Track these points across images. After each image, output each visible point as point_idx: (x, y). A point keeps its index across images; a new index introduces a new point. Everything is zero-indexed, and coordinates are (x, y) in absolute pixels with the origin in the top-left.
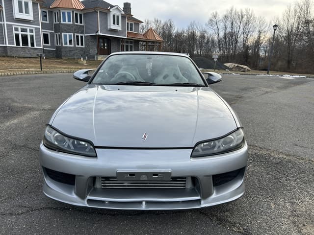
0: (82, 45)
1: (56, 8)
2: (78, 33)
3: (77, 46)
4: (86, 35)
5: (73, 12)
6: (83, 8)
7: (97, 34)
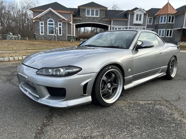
0: (170, 35)
1: (158, 15)
2: (169, 28)
3: (166, 37)
4: (174, 29)
5: (168, 16)
6: (175, 12)
7: (182, 28)
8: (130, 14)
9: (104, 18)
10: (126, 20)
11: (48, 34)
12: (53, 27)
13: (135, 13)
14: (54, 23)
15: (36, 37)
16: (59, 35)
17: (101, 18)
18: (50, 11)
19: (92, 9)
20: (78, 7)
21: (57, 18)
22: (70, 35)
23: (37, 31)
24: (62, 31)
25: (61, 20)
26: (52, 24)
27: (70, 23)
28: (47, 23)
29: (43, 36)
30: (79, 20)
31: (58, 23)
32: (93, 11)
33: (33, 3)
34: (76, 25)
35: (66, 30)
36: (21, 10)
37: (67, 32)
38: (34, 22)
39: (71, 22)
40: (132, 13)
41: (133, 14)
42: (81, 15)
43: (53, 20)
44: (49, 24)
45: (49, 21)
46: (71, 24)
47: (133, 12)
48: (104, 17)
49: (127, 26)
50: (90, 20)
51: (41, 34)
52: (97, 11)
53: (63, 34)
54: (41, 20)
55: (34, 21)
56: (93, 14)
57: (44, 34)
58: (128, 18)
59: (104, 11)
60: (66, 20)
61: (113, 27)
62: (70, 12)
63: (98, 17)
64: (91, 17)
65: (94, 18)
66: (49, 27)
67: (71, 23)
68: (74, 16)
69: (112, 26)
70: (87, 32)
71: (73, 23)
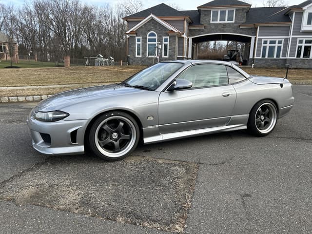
8: (296, 13)
9: (243, 24)
10: (287, 24)
11: (147, 56)
12: (155, 44)
13: (304, 10)
14: (156, 37)
15: (131, 61)
16: (163, 56)
17: (238, 25)
18: (152, 19)
19: (222, 10)
20: (198, 8)
21: (162, 30)
22: (182, 56)
23: (132, 51)
24: (169, 50)
25: (168, 32)
26: (154, 40)
27: (182, 36)
28: (146, 38)
29: (141, 59)
30: (199, 30)
31: (164, 38)
32: (223, 13)
33: (135, 6)
34: (192, 39)
35: (175, 48)
36: (117, 19)
37: (177, 52)
38: (128, 38)
39: (185, 34)
40: (300, 11)
41: (300, 14)
42: (202, 21)
43: (156, 33)
44: (150, 40)
45: (149, 36)
46: (183, 38)
47: (301, 9)
48: (243, 21)
49: (288, 35)
50: (218, 29)
51: (137, 56)
52: (231, 13)
53: (171, 54)
54: (138, 34)
55: (128, 36)
56: (222, 19)
57: (141, 56)
58: (291, 21)
59: (245, 10)
60: (176, 32)
61: (260, 40)
62: (183, 19)
63: (233, 23)
64: (220, 24)
65: (225, 25)
66: (149, 45)
67: (185, 36)
68: (190, 24)
69: (258, 37)
70: (221, 48)
71: (189, 35)
